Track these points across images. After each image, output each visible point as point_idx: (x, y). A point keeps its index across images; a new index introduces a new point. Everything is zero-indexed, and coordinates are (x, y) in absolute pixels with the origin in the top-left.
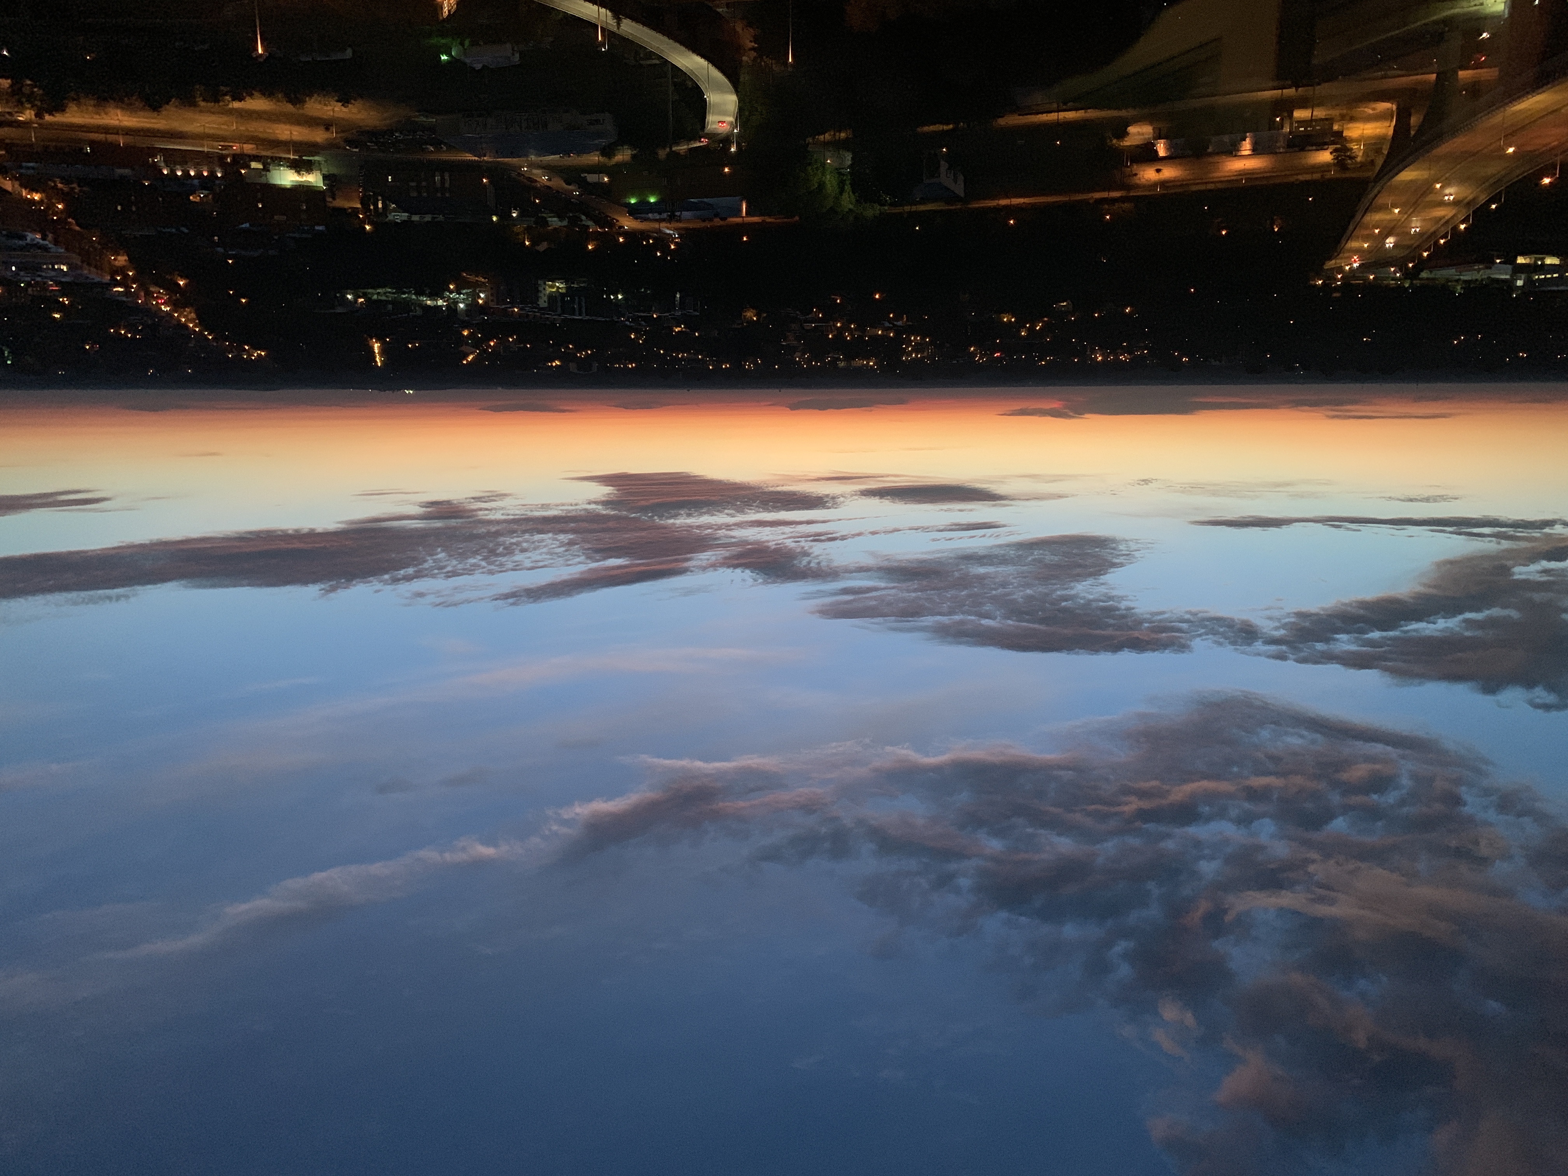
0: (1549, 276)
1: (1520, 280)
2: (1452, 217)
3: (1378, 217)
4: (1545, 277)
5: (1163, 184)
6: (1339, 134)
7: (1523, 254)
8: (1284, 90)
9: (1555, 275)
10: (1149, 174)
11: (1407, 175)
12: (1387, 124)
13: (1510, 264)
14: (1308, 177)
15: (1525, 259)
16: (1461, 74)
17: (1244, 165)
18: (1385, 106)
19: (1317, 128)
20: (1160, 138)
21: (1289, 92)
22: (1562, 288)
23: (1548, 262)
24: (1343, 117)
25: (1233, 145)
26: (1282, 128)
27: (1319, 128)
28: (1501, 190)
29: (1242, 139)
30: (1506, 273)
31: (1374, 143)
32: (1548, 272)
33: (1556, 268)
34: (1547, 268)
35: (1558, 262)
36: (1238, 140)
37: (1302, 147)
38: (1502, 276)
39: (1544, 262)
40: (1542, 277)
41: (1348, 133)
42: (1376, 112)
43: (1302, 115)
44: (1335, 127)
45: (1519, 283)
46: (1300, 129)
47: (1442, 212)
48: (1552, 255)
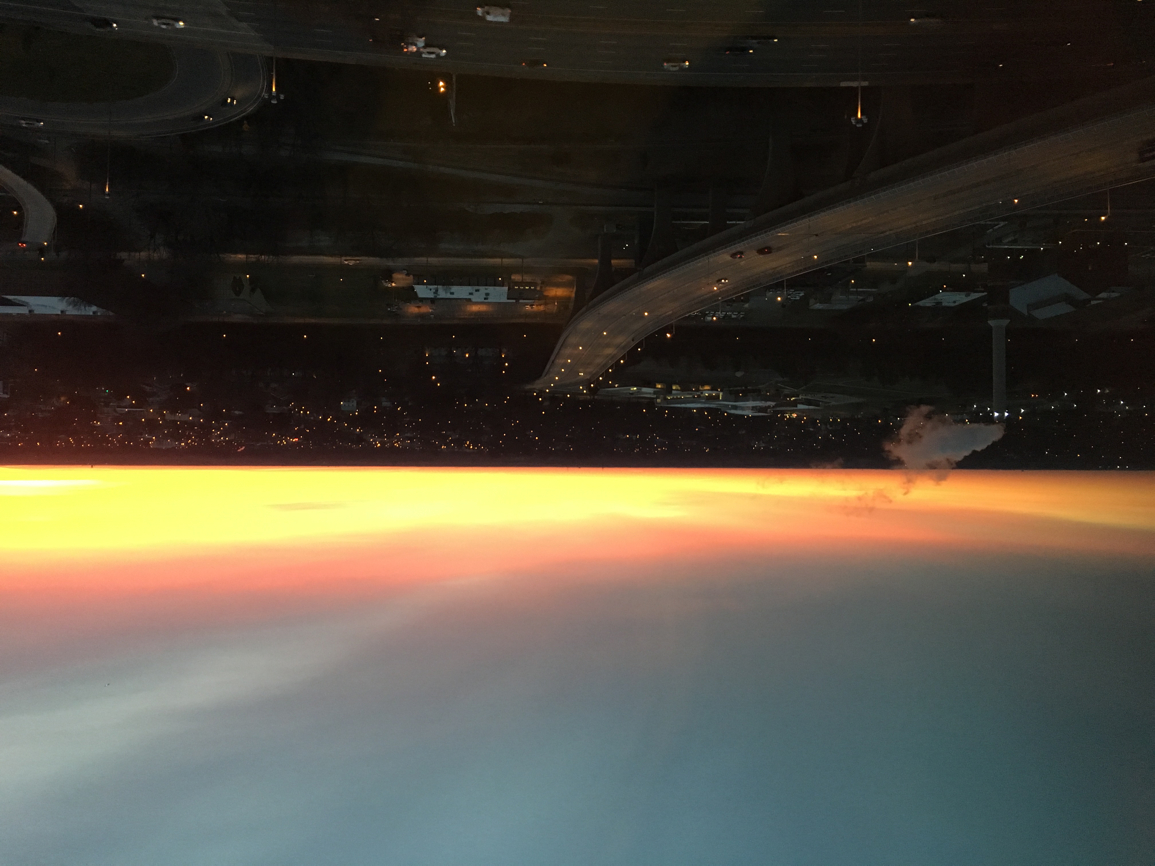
0: (675, 397)
1: (659, 398)
2: (615, 355)
3: (568, 351)
4: (673, 397)
5: (422, 316)
6: (541, 292)
7: (659, 383)
8: (503, 260)
9: (679, 397)
10: (413, 309)
11: (586, 324)
12: (571, 290)
13: (652, 388)
14: (522, 320)
15: (661, 385)
16: (613, 261)
17: (479, 308)
18: (568, 278)
19: (526, 288)
20: (418, 284)
21: (506, 261)
22: (683, 405)
23: (674, 388)
24: (543, 283)
25: (471, 294)
26: (503, 286)
27: (528, 288)
28: (643, 339)
29: (477, 291)
30: (650, 393)
31: (563, 301)
32: (675, 394)
33: (679, 392)
34: (673, 392)
35: (679, 388)
36: (474, 291)
37: (517, 300)
38: (648, 396)
39: (672, 388)
40: (672, 397)
41: (546, 294)
42: (564, 281)
43: (516, 277)
44: (538, 288)
45: (659, 401)
46: (515, 287)
47: (609, 351)
48: (675, 384)
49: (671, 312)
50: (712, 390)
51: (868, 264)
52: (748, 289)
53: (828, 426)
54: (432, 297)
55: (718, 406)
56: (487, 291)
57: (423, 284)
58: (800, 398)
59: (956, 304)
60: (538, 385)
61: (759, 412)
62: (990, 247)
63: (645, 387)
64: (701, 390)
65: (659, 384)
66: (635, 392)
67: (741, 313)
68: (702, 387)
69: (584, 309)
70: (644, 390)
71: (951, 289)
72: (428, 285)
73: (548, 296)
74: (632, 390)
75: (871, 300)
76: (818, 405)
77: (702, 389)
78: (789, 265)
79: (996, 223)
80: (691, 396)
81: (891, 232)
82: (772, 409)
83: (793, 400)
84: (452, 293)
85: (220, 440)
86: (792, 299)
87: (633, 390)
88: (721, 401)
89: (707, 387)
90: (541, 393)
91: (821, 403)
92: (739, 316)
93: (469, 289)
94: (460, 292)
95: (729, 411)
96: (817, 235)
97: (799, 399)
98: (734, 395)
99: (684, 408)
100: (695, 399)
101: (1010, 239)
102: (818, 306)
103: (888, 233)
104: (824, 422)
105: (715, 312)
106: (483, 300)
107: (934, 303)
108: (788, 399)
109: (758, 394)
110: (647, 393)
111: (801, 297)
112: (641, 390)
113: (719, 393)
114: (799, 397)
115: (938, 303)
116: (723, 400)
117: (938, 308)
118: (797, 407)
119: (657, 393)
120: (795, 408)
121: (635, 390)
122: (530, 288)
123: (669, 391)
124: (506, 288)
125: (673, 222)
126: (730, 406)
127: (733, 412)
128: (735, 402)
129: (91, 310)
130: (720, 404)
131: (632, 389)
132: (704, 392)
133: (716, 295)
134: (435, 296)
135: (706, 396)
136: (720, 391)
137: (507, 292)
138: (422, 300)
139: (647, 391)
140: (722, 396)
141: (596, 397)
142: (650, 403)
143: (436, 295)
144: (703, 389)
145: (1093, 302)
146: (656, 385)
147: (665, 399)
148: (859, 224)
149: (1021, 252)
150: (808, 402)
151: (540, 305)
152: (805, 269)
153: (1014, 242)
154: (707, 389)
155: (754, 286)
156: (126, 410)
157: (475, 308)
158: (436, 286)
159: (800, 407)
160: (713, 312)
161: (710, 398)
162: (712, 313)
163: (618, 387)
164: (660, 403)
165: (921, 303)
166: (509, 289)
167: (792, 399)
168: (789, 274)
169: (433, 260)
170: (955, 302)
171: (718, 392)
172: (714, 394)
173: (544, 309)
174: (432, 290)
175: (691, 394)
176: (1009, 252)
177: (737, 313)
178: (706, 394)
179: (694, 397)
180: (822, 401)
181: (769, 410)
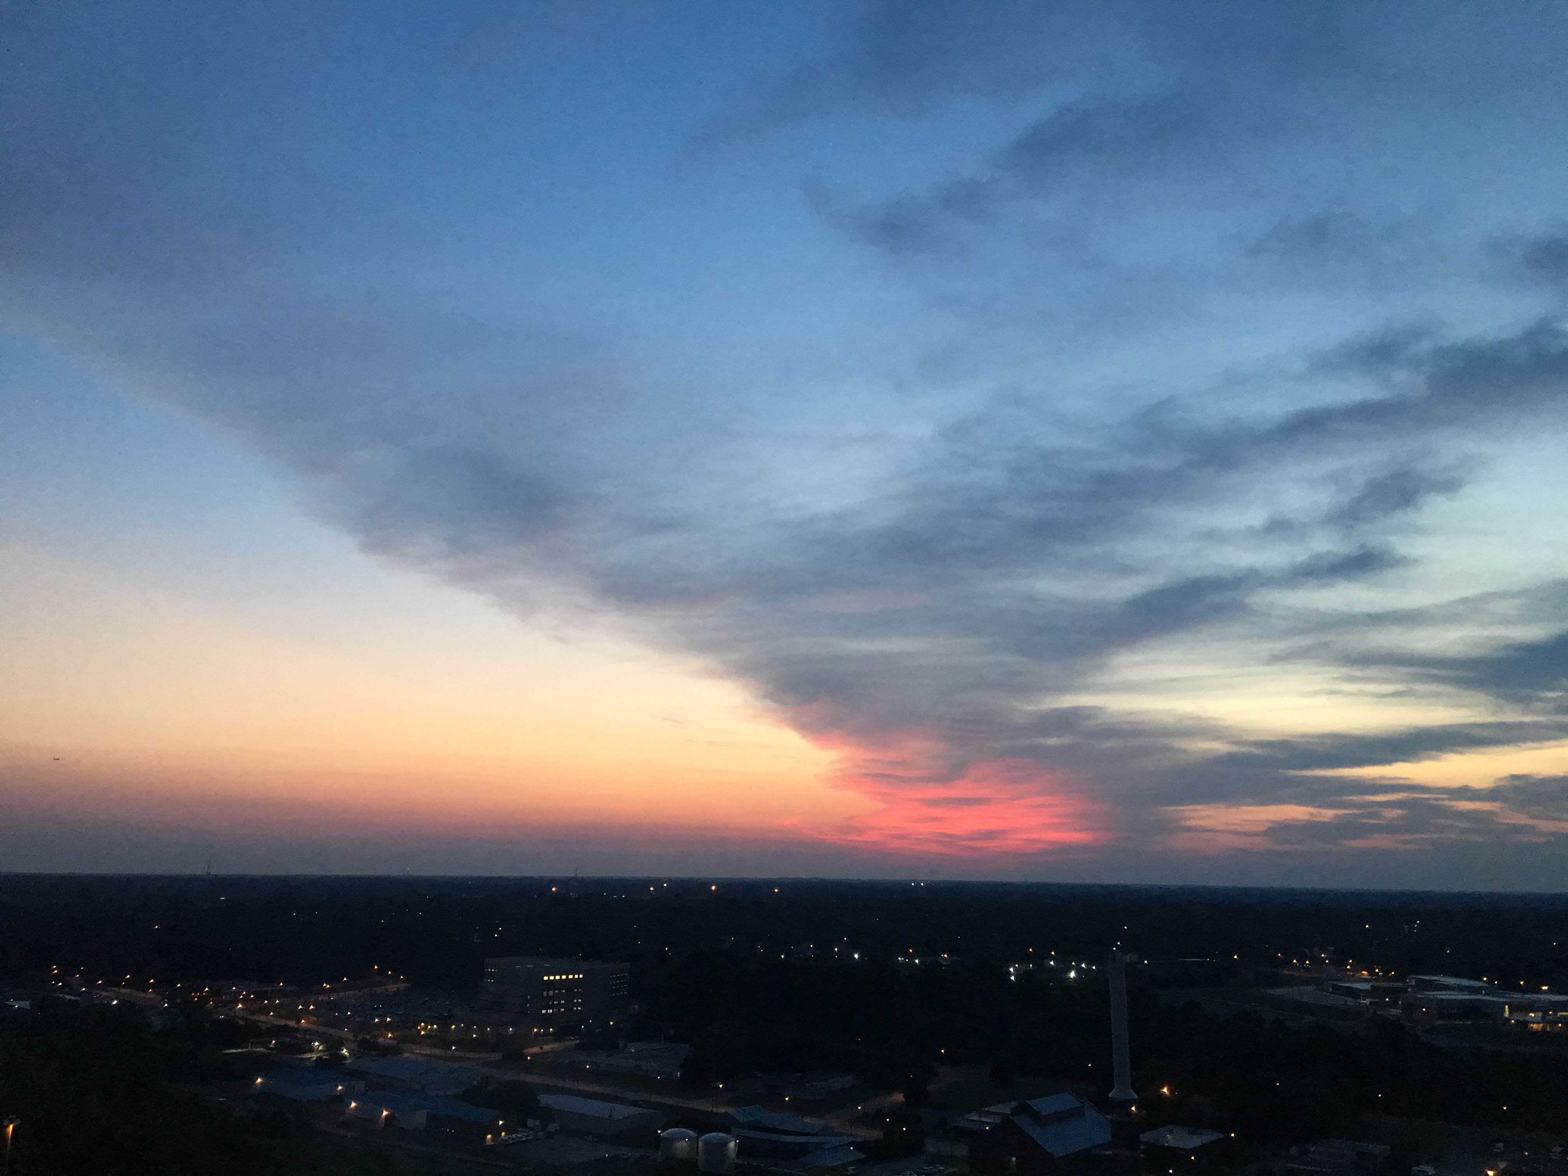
50: (1527, 1023)
53: (1309, 953)
55: (1504, 995)
58: (1367, 1001)
59: (1167, 1130)
61: (1431, 981)
64: (1545, 1023)
68: (1544, 1028)
71: (1184, 1152)
82: (1408, 984)
89: (1537, 1027)
91: (1331, 990)
95: (1481, 984)
97: (1369, 997)
98: (1482, 1012)
99: (1567, 994)
100: (1550, 1008)
107: (1199, 1134)
113: (1510, 1015)
115: (1195, 1134)
116: (1499, 1004)
128: (1477, 1000)
130: (1501, 997)
132: (1539, 1020)
135: (1533, 1013)
136: (1510, 1019)
140: (1505, 1012)
144: (1541, 1025)
154: (1536, 1025)
165: (1218, 1135)
170: (1171, 1132)
171: (1513, 1017)
172: (1520, 1014)
178: (1533, 1015)
179: (1555, 1013)
180: (1331, 993)
181: (1413, 983)
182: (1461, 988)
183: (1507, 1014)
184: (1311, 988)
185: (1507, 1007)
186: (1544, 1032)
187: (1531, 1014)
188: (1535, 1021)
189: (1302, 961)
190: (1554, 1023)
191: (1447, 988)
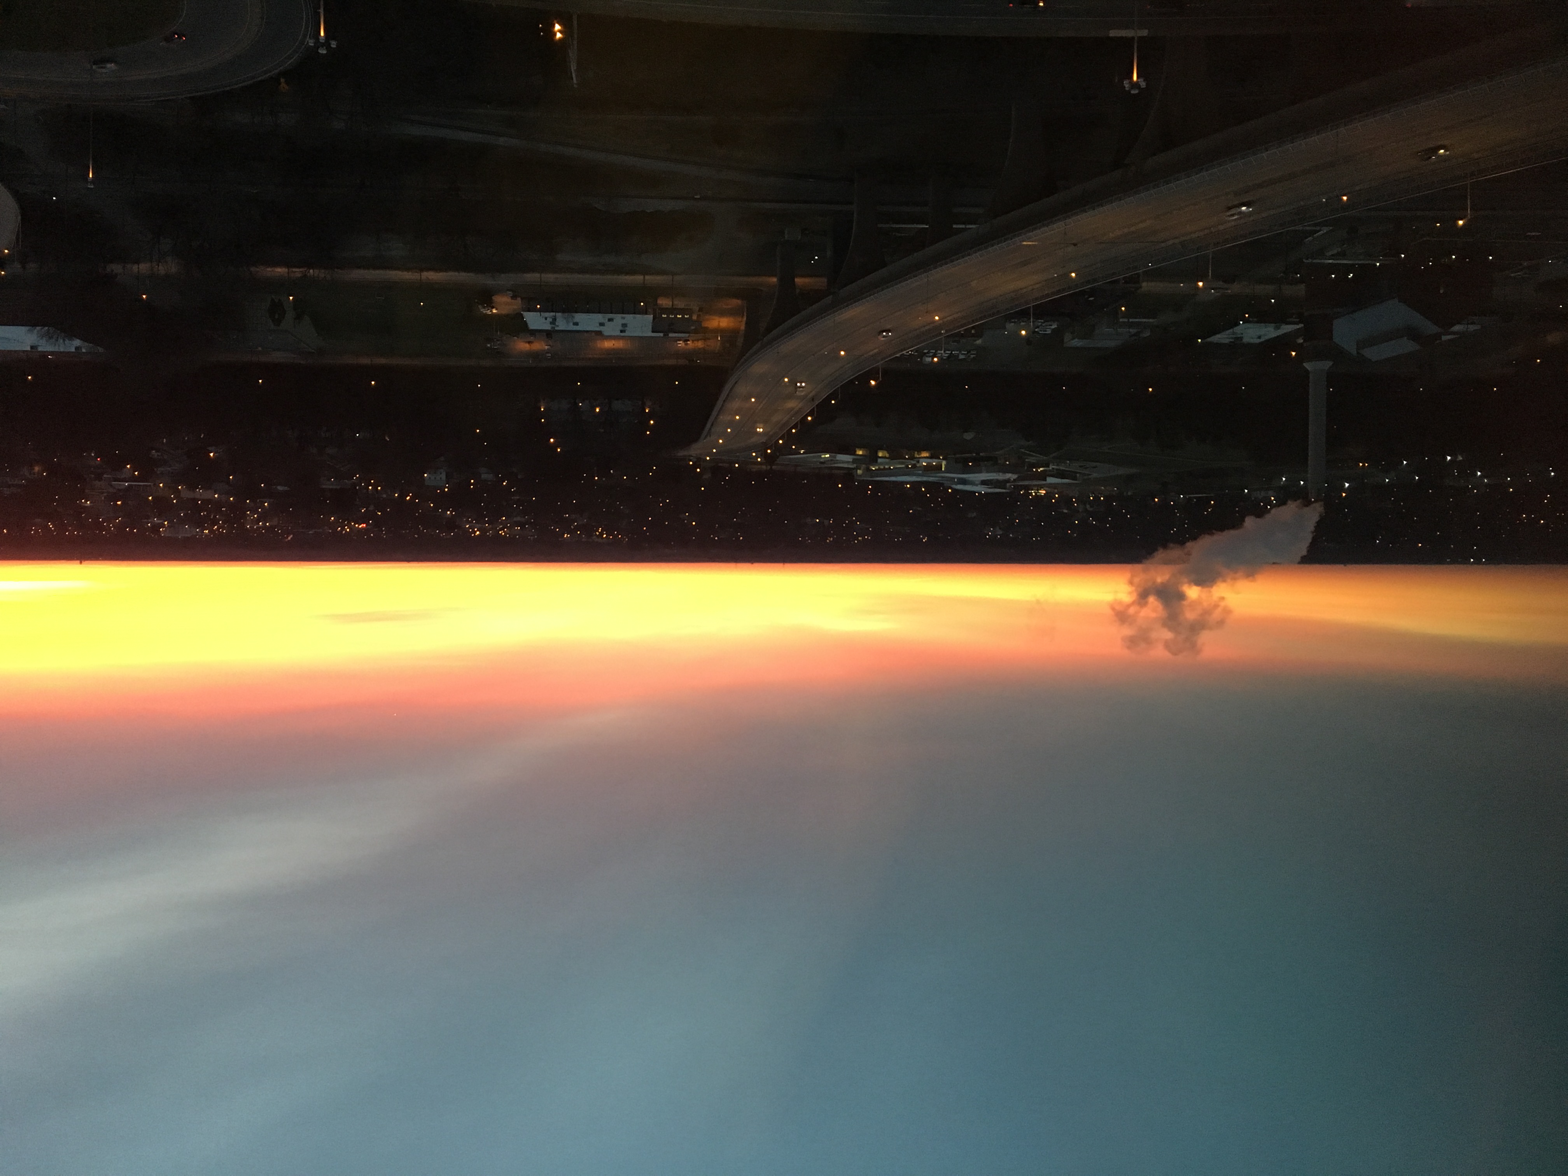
0: (882, 467)
1: (860, 469)
2: (800, 409)
3: (735, 404)
4: (879, 467)
5: (534, 355)
6: (699, 322)
7: (860, 448)
8: (646, 277)
9: (887, 467)
10: (522, 346)
11: (760, 367)
12: (740, 319)
13: (850, 455)
14: (672, 362)
15: (863, 451)
16: (798, 280)
17: (614, 344)
18: (736, 302)
19: (678, 316)
20: (529, 311)
21: (652, 279)
22: (893, 479)
23: (880, 454)
24: (701, 310)
25: (602, 324)
26: (646, 313)
27: (681, 316)
28: (838, 388)
29: (610, 320)
30: (848, 462)
31: (730, 336)
32: (882, 464)
33: (887, 460)
34: (879, 460)
35: (887, 455)
36: (607, 320)
37: (666, 335)
38: (846, 466)
39: (877, 454)
40: (877, 468)
41: (706, 324)
42: (730, 307)
43: (664, 302)
44: (695, 317)
45: (859, 472)
46: (663, 316)
47: (791, 404)
48: (882, 449)
49: (876, 351)
50: (931, 457)
51: (1144, 284)
52: (981, 319)
53: (1088, 506)
54: (550, 329)
55: (940, 479)
56: (624, 322)
57: (536, 310)
58: (1051, 467)
59: (1262, 340)
60: (695, 450)
61: (995, 488)
62: (1308, 261)
63: (841, 454)
64: (917, 458)
65: (860, 450)
66: (826, 461)
67: (972, 352)
68: (918, 454)
69: (758, 345)
70: (841, 457)
71: (1255, 320)
72: (543, 312)
73: (707, 328)
74: (823, 458)
75: (1147, 334)
76: (1075, 478)
77: (918, 456)
78: (1037, 286)
79: (1318, 228)
80: (903, 466)
81: (1177, 241)
82: (1013, 484)
83: (1041, 471)
84: (576, 324)
85: (257, 526)
86: (1040, 332)
87: (825, 457)
88: (944, 472)
89: (925, 454)
90: (699, 461)
91: (1078, 475)
92: (969, 356)
93: (599, 317)
94: (587, 321)
95: (954, 486)
96: (1075, 245)
97: (1050, 471)
98: (962, 465)
99: (894, 482)
100: (909, 470)
101: (1335, 252)
102: (1077, 343)
103: (1171, 242)
104: (1083, 500)
105: (936, 351)
106: (618, 333)
107: (1232, 338)
108: (1034, 470)
109: (993, 463)
110: (843, 462)
111: (1053, 330)
112: (836, 458)
113: (942, 462)
114: (1048, 467)
115: (1237, 338)
116: (947, 471)
117: (1237, 345)
118: (1046, 481)
119: (858, 461)
120: (1044, 482)
121: (827, 457)
122: (683, 316)
123: (874, 459)
124: (650, 317)
125: (879, 226)
126: (956, 480)
127: (959, 487)
128: (963, 474)
129: (73, 345)
130: (943, 477)
131: (823, 456)
132: (921, 460)
133: (938, 327)
134: (552, 328)
135: (924, 465)
136: (943, 459)
137: (652, 321)
138: (534, 333)
139: (844, 459)
140: (945, 465)
141: (773, 467)
142: (848, 475)
143: (553, 326)
144: (920, 456)
145: (1444, 338)
146: (855, 451)
147: (869, 470)
148: (1133, 229)
149: (1349, 268)
150: (1060, 474)
151: (698, 340)
152: (1059, 292)
153: (1342, 255)
154: (925, 456)
155: (990, 316)
156: (126, 484)
157: (608, 344)
158: (554, 314)
159: (1050, 480)
160: (934, 351)
161: (929, 469)
162: (932, 353)
163: (804, 453)
164: (860, 476)
165: (1216, 338)
166: (654, 319)
167: (1039, 470)
168: (1037, 299)
169: (550, 277)
170: (1259, 337)
171: (940, 460)
172: (934, 464)
173: (703, 346)
174: (548, 319)
175: (902, 463)
176: (1333, 268)
177: (966, 353)
178: (924, 464)
179: (907, 467)
180: (1080, 473)
181: (1008, 485)
182: (972, 483)
183: (944, 463)
184: (1095, 475)
185: (943, 469)
186: (919, 452)
187: (925, 464)
188: (924, 458)
189: (1097, 498)
190: (912, 458)
191: (984, 483)
